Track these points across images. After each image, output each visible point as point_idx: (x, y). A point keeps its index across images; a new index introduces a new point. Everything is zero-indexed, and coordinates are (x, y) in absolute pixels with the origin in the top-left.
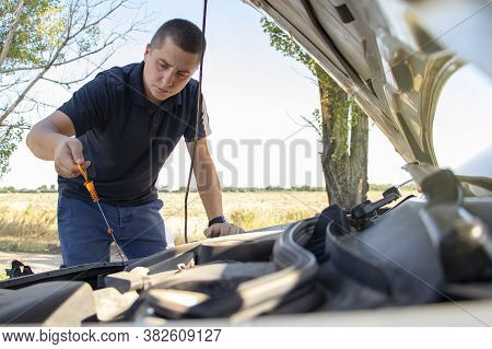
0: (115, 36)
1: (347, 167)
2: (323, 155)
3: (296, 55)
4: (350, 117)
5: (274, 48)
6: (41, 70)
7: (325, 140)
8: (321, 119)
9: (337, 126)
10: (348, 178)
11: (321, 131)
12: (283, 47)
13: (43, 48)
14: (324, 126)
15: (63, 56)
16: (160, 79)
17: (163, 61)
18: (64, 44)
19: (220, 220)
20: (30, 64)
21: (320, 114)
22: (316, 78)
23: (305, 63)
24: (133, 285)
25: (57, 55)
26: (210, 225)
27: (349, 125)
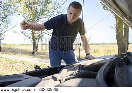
0: (65, 9)
1: (123, 39)
2: (117, 36)
3: (109, 11)
4: (124, 26)
5: (104, 9)
6: (49, 18)
7: (117, 32)
8: (116, 27)
9: (120, 28)
10: (123, 42)
11: (116, 30)
12: (106, 9)
13: (49, 13)
14: (117, 28)
15: (53, 14)
16: (70, 17)
17: (70, 12)
18: (54, 11)
19: (89, 54)
20: (46, 16)
21: (116, 26)
22: (115, 16)
23: (112, 13)
24: (58, 79)
25: (52, 14)
26: (86, 55)
27: (124, 28)
